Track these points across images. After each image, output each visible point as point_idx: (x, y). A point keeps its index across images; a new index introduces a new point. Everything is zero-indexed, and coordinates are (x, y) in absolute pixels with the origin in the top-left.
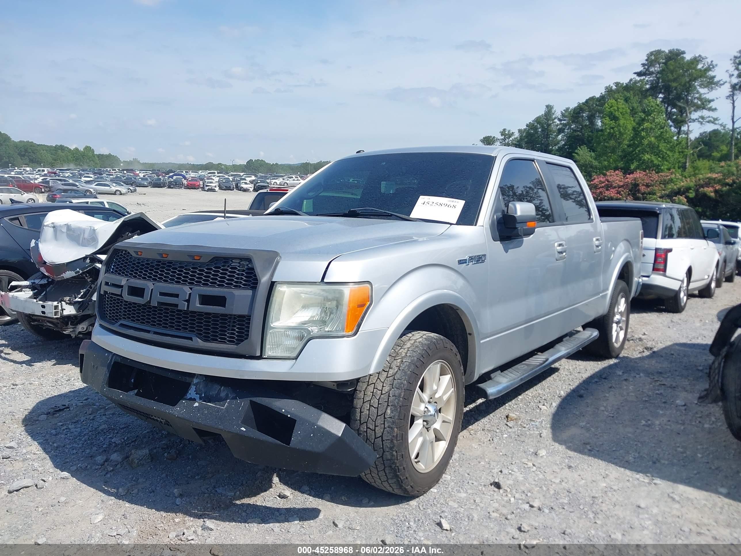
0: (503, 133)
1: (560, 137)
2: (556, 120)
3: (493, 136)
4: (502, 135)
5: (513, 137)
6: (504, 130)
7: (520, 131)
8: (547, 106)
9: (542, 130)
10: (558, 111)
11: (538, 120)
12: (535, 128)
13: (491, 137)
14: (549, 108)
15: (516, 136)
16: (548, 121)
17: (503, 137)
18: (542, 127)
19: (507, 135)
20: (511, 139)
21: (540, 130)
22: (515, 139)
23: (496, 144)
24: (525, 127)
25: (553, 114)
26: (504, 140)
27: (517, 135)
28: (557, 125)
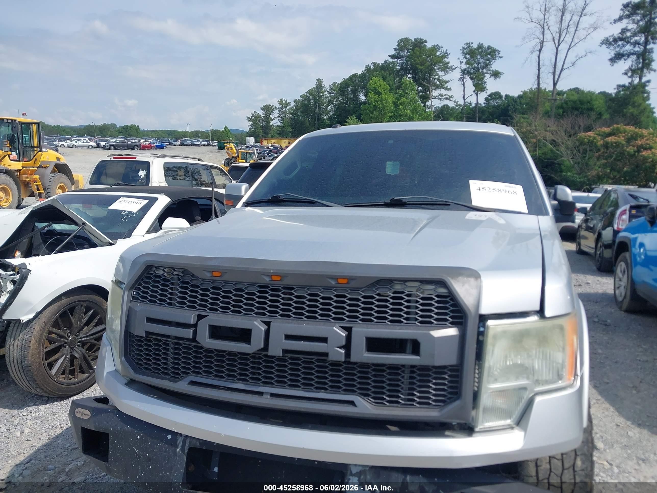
0: (280, 102)
1: (329, 108)
2: (326, 93)
3: (272, 104)
4: (280, 104)
5: (289, 107)
6: (282, 100)
7: (295, 101)
8: (318, 80)
9: (314, 101)
10: (327, 85)
11: (310, 92)
12: (308, 100)
13: (270, 105)
14: (319, 82)
15: (292, 106)
16: (319, 93)
17: (280, 106)
18: (314, 98)
19: (284, 104)
20: (288, 108)
21: (312, 101)
22: (291, 108)
23: (275, 112)
24: (300, 98)
25: (323, 87)
26: (282, 108)
27: (293, 104)
28: (327, 97)
